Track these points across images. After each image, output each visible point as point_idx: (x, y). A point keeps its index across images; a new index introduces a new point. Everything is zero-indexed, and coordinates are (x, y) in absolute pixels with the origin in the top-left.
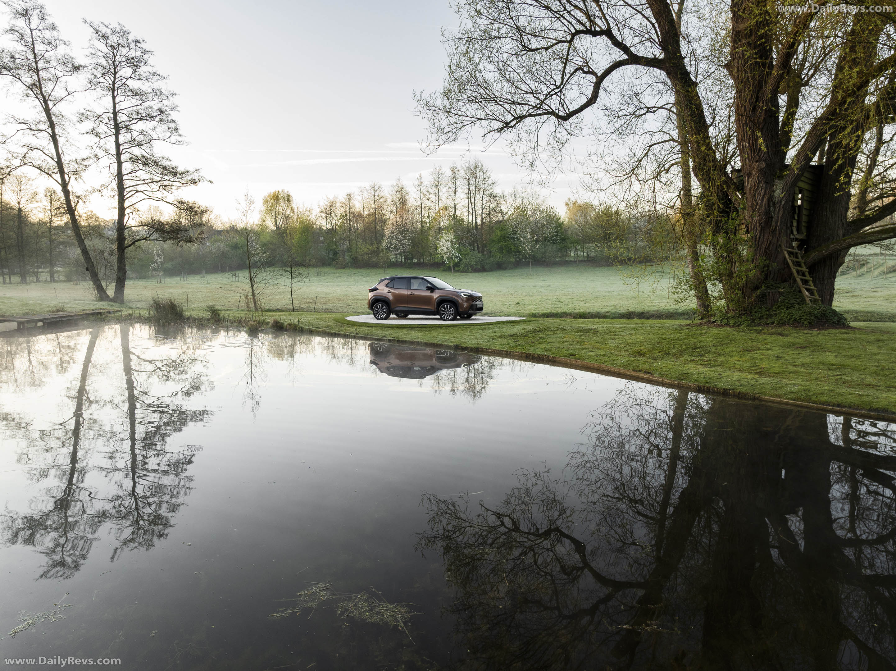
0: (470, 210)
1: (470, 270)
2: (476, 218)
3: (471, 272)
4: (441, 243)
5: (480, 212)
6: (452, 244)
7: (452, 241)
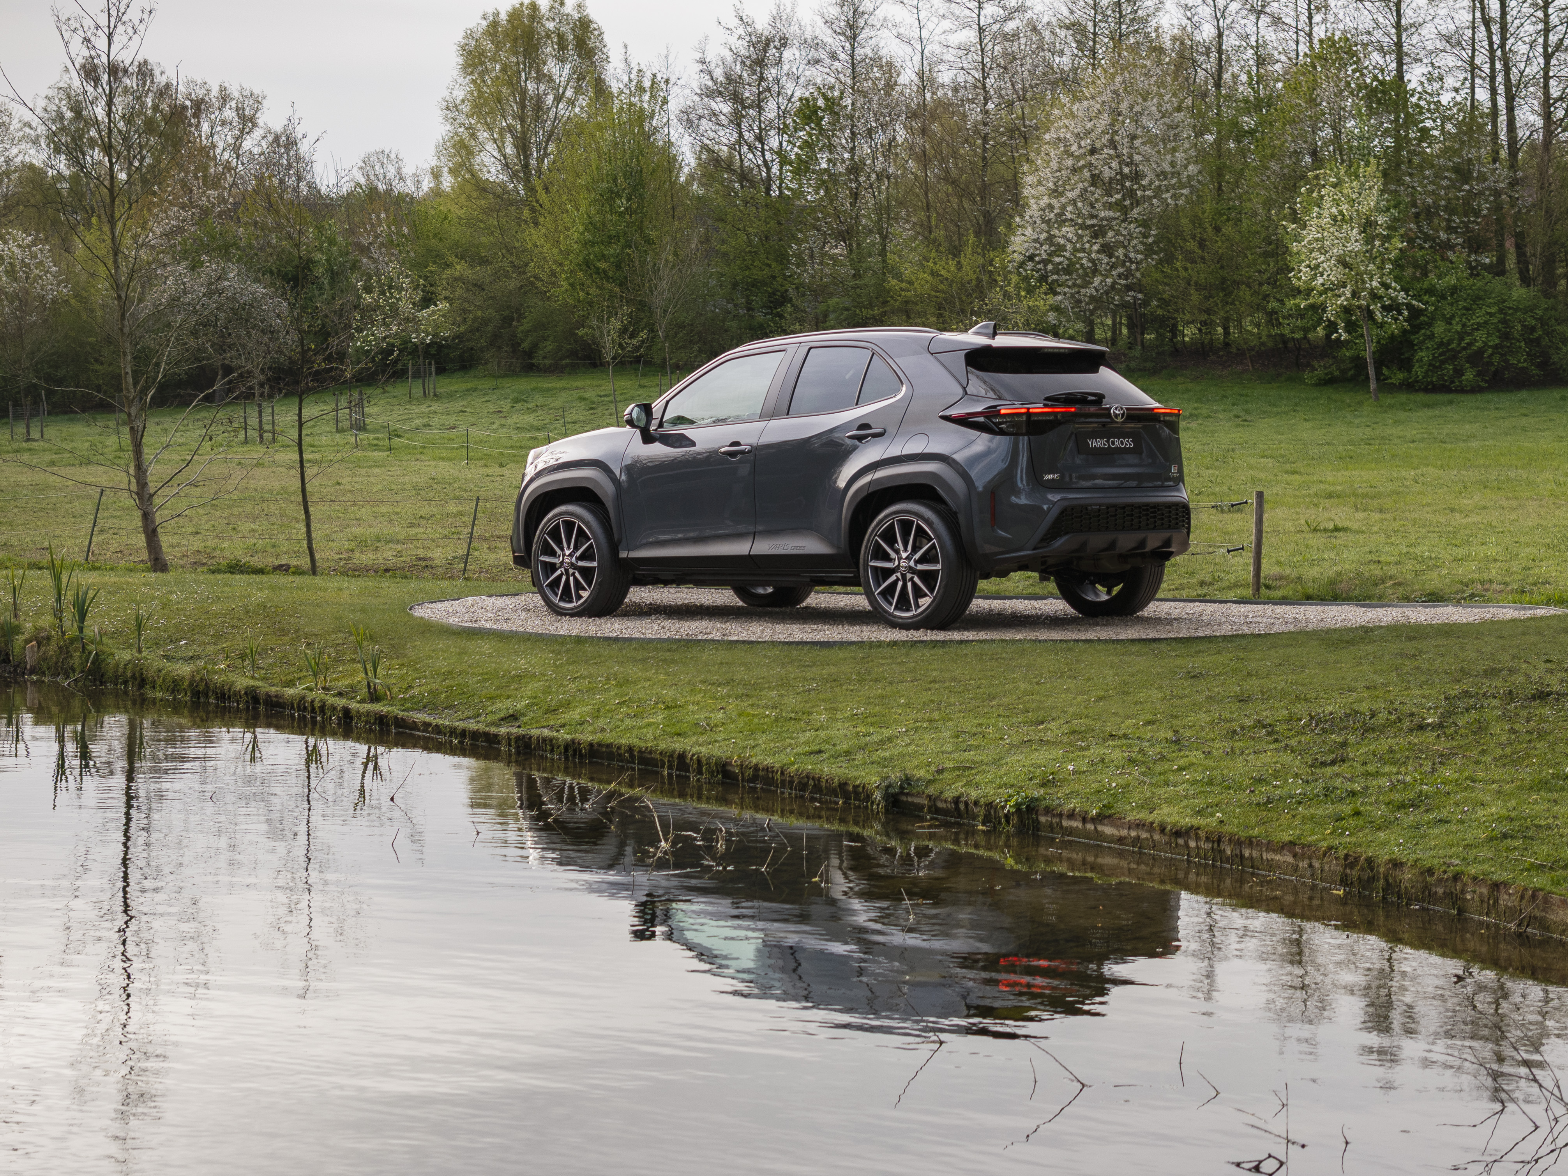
0: (1481, 59)
1: (1469, 375)
2: (1510, 99)
3: (1475, 390)
4: (1311, 234)
5: (1535, 68)
6: (1369, 240)
7: (1368, 225)
